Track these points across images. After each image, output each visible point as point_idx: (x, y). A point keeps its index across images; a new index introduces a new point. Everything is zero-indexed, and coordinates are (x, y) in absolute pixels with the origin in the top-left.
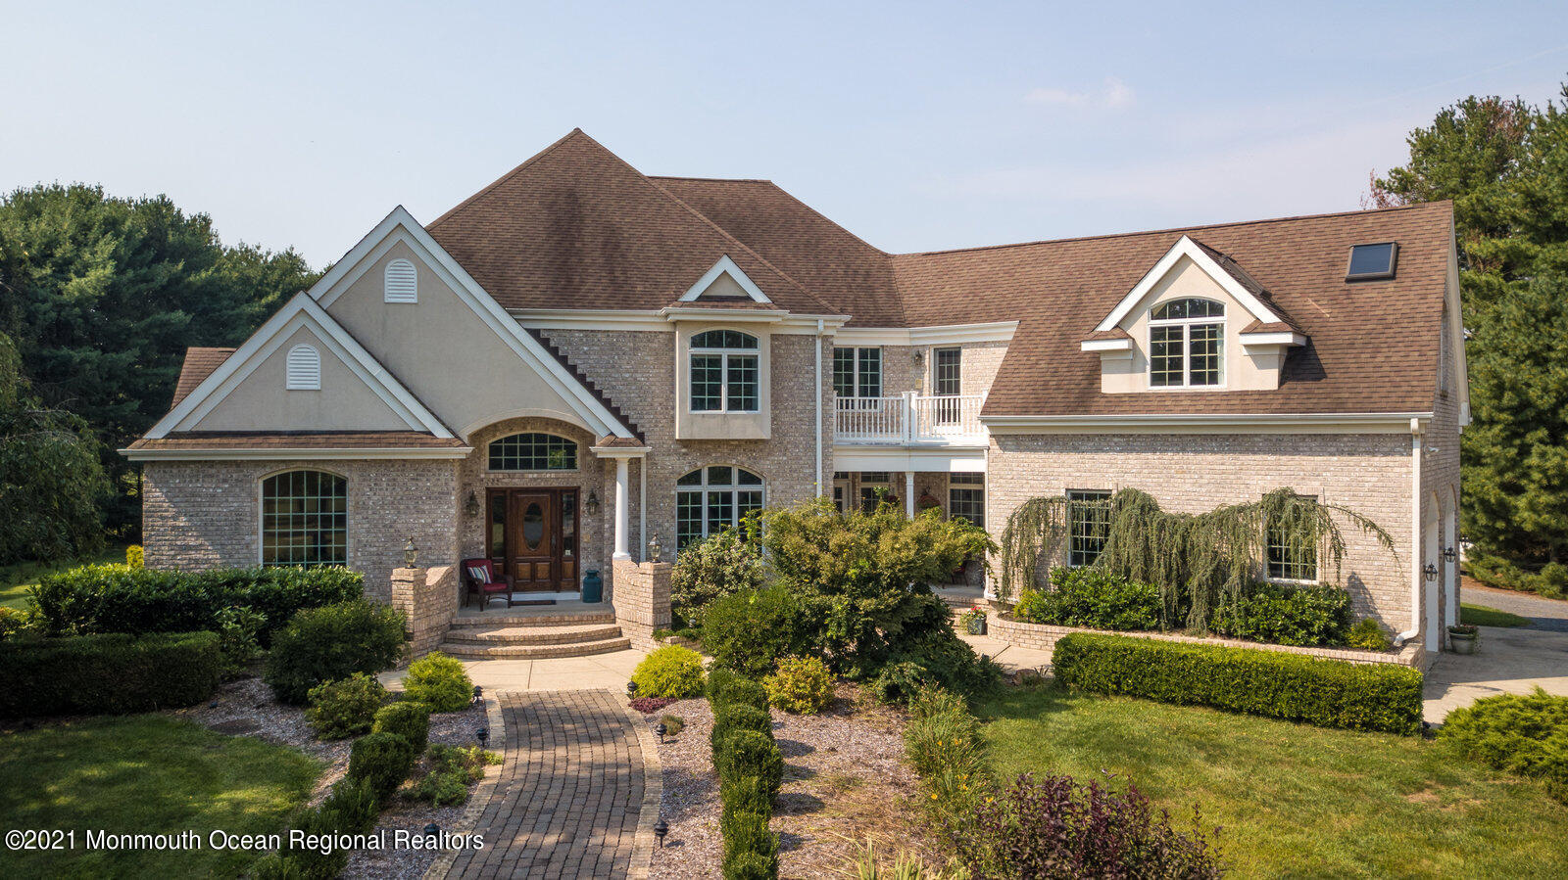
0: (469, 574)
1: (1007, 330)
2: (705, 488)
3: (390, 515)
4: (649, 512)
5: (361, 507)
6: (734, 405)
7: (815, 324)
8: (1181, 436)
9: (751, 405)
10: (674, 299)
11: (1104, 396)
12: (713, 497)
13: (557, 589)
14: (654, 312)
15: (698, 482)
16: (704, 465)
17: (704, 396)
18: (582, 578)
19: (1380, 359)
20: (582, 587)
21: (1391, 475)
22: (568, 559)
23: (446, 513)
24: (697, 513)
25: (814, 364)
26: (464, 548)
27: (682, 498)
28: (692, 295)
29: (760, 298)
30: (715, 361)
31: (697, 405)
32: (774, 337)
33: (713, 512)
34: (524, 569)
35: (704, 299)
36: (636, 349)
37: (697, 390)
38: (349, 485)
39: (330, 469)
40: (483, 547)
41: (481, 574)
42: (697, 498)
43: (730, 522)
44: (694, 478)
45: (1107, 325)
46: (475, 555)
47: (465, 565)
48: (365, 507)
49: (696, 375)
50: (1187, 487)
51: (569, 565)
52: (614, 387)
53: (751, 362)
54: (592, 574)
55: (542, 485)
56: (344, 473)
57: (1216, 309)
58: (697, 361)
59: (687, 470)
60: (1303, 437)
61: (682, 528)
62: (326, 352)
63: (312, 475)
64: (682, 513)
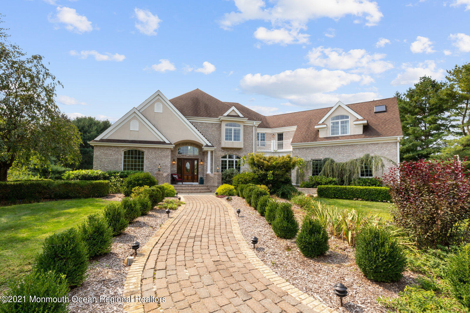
0: (173, 176)
1: (294, 128)
2: (227, 159)
3: (154, 160)
4: (215, 164)
5: (147, 158)
6: (235, 140)
7: (253, 123)
8: (339, 146)
9: (238, 140)
10: (222, 115)
11: (320, 138)
12: (229, 161)
13: (193, 182)
14: (217, 118)
15: (226, 158)
16: (227, 154)
17: (228, 138)
18: (199, 179)
19: (387, 126)
20: (199, 181)
21: (392, 151)
22: (196, 175)
23: (168, 161)
24: (226, 165)
25: (253, 132)
26: (171, 171)
27: (222, 161)
28: (226, 114)
29: (241, 115)
30: (231, 130)
31: (226, 139)
32: (244, 126)
33: (229, 165)
34: (185, 177)
35: (228, 116)
36: (212, 127)
37: (226, 136)
38: (145, 153)
39: (140, 149)
40: (176, 171)
41: (175, 176)
42: (226, 161)
43: (233, 167)
44: (225, 157)
45: (321, 122)
46: (174, 173)
47: (172, 175)
48: (149, 158)
49: (226, 133)
50: (341, 157)
51: (196, 177)
52: (207, 135)
53: (239, 130)
54: (201, 178)
55: (190, 158)
56: (143, 150)
57: (347, 117)
58: (226, 130)
59: (223, 155)
60: (369, 144)
61: (222, 168)
62: (140, 122)
63: (136, 151)
64: (222, 165)
